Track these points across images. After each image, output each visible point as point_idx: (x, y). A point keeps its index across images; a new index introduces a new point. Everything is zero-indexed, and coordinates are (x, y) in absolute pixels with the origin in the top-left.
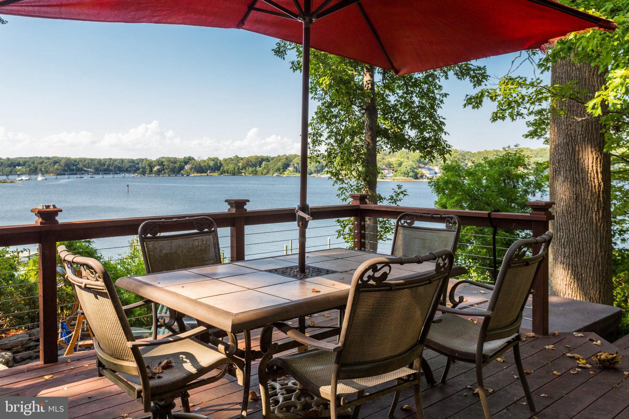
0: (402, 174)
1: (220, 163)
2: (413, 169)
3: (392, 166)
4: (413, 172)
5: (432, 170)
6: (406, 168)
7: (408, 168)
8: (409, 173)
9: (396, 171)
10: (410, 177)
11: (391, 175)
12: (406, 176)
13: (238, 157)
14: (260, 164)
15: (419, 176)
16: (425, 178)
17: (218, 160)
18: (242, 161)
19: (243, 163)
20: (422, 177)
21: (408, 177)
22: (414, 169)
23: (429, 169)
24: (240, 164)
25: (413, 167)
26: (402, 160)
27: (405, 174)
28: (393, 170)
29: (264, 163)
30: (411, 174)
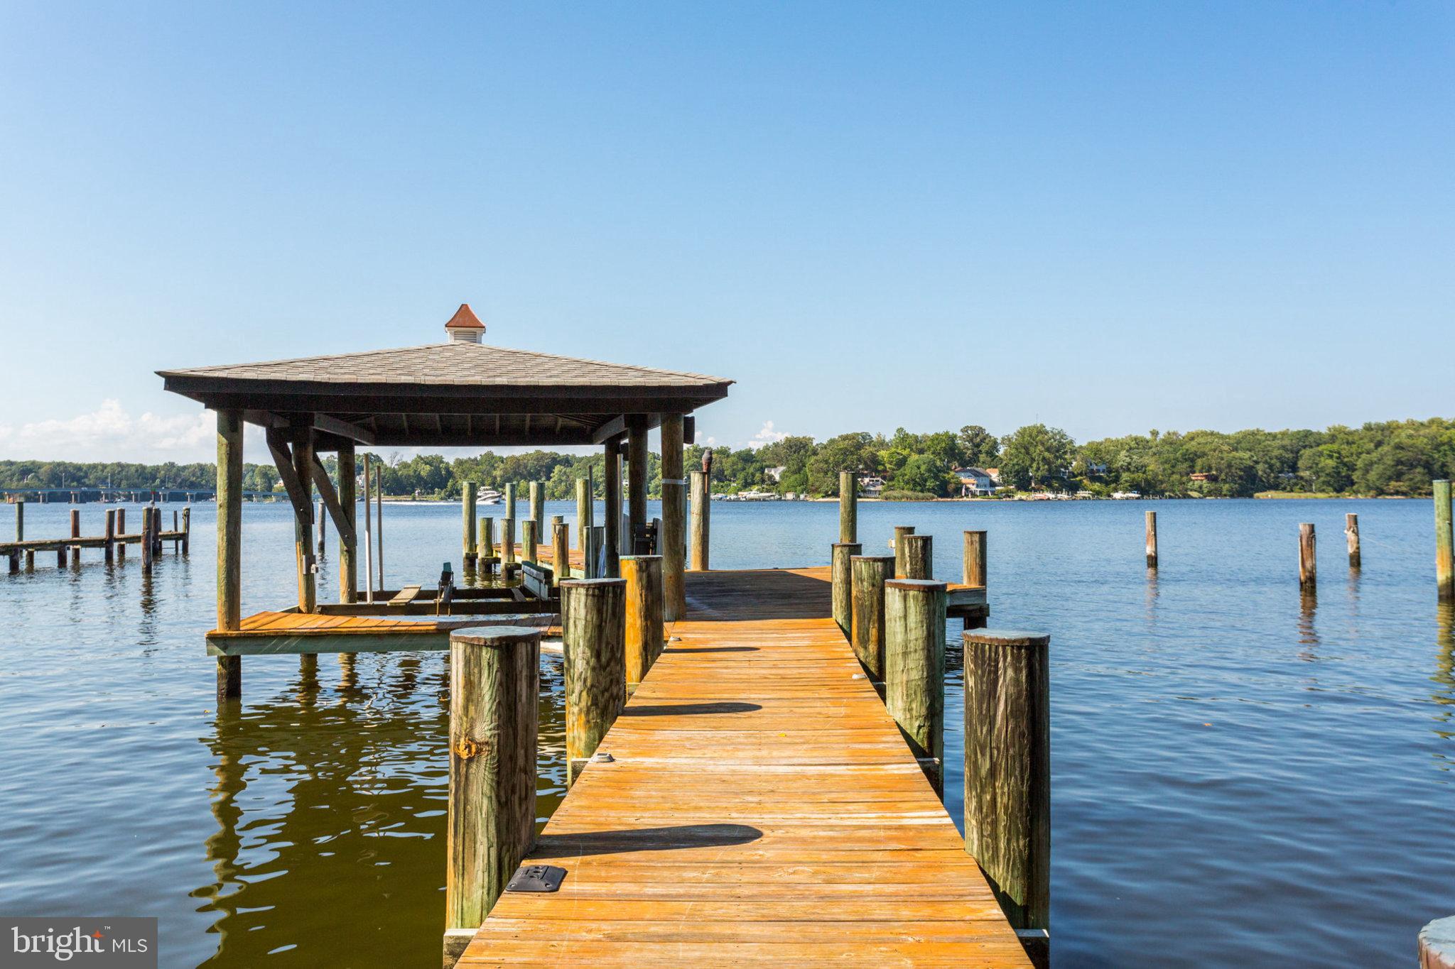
0: (907, 483)
1: (447, 469)
2: (936, 472)
3: (880, 468)
4: (936, 477)
5: (983, 475)
6: (919, 468)
7: (923, 468)
8: (926, 481)
9: (892, 479)
10: (929, 490)
11: (880, 488)
12: (918, 488)
13: (493, 457)
14: (549, 469)
15: (951, 487)
16: (967, 495)
17: (442, 462)
18: (502, 466)
19: (505, 470)
20: (957, 491)
21: (922, 491)
22: (939, 471)
23: (977, 475)
24: (498, 473)
25: (936, 467)
26: (905, 452)
27: (916, 484)
28: (884, 478)
29: (557, 468)
30: (930, 484)
